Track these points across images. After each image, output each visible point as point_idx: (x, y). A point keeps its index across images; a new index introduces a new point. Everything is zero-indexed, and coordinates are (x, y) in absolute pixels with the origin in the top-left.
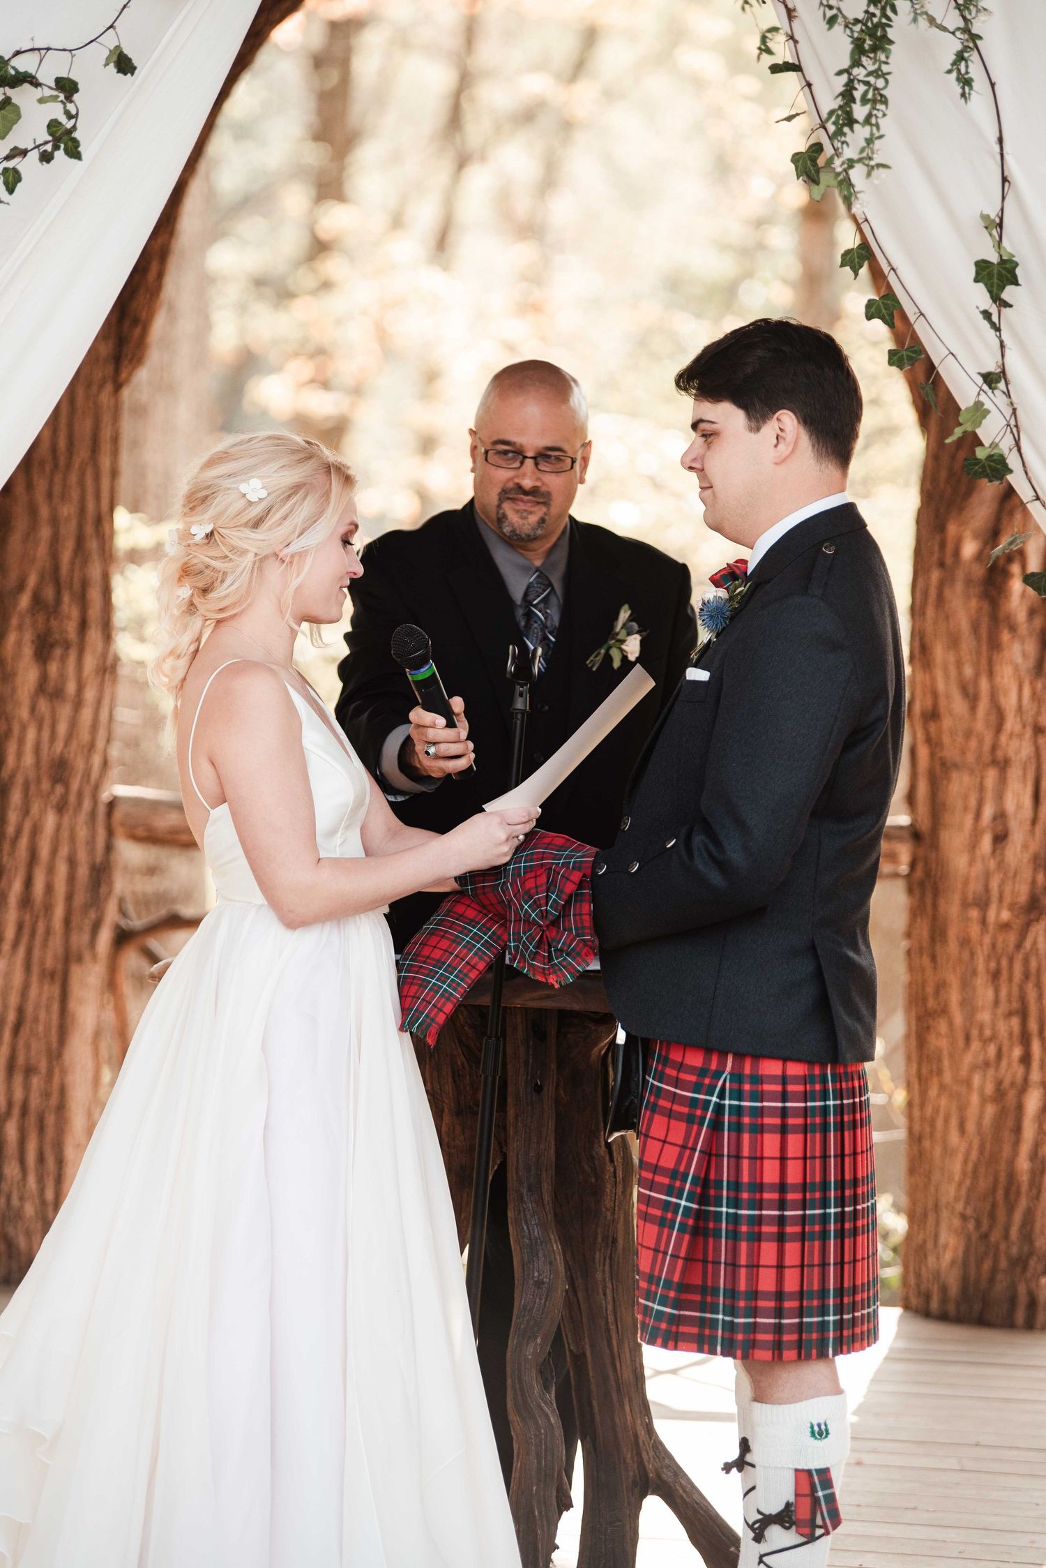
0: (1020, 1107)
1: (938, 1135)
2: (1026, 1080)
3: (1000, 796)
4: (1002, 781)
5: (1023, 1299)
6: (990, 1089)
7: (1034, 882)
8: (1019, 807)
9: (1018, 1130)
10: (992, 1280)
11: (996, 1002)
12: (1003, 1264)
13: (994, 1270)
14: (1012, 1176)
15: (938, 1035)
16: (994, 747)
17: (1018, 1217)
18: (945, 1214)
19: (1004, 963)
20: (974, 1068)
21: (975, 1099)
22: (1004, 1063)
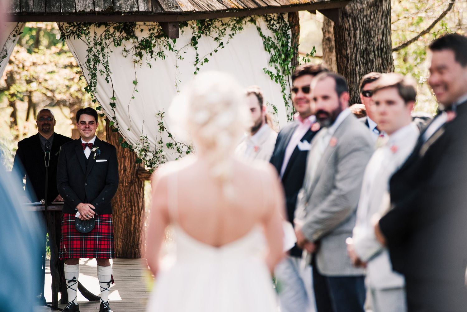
0: (131, 219)
1: (117, 225)
2: (132, 214)
3: (124, 163)
4: (125, 160)
5: (133, 253)
6: (125, 216)
7: (131, 178)
8: (128, 165)
9: (131, 223)
10: (128, 250)
11: (126, 200)
12: (129, 247)
13: (128, 248)
14: (130, 231)
15: (116, 207)
16: (123, 154)
17: (132, 238)
18: (119, 239)
19: (127, 193)
20: (122, 212)
21: (123, 218)
22: (128, 211)
